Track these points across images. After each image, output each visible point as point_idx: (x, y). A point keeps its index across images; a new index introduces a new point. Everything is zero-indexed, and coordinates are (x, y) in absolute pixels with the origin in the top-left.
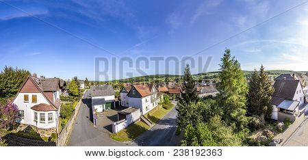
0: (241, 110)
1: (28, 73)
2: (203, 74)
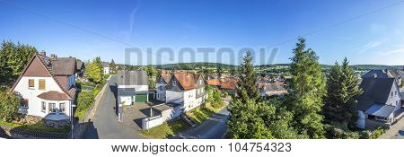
0: (316, 116)
1: (34, 50)
2: (268, 66)
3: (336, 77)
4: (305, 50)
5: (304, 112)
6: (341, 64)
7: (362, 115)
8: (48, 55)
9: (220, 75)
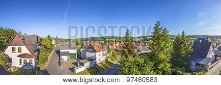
0: (167, 64)
1: (14, 31)
2: (143, 37)
3: (179, 42)
4: (160, 27)
5: (160, 62)
6: (181, 35)
7: (193, 64)
8: (23, 34)
9: (116, 43)
